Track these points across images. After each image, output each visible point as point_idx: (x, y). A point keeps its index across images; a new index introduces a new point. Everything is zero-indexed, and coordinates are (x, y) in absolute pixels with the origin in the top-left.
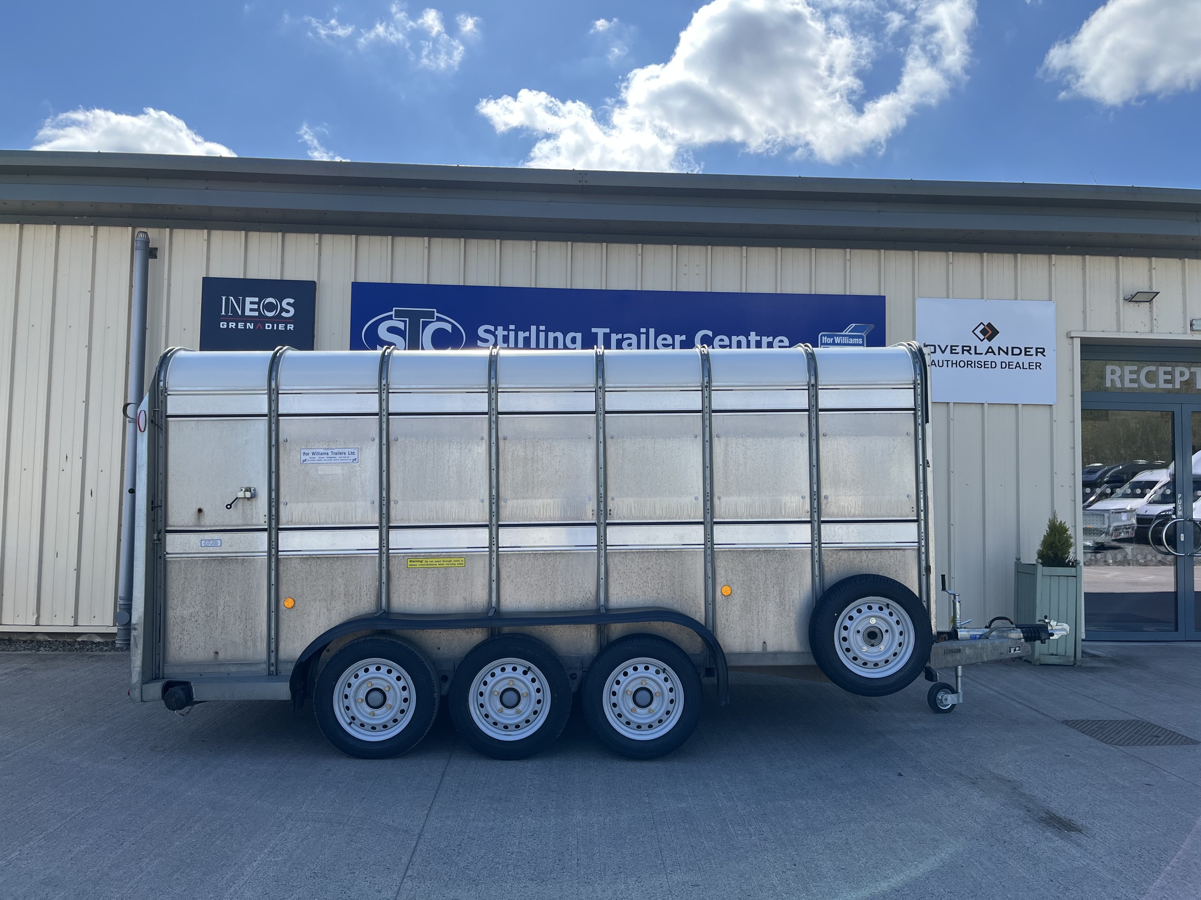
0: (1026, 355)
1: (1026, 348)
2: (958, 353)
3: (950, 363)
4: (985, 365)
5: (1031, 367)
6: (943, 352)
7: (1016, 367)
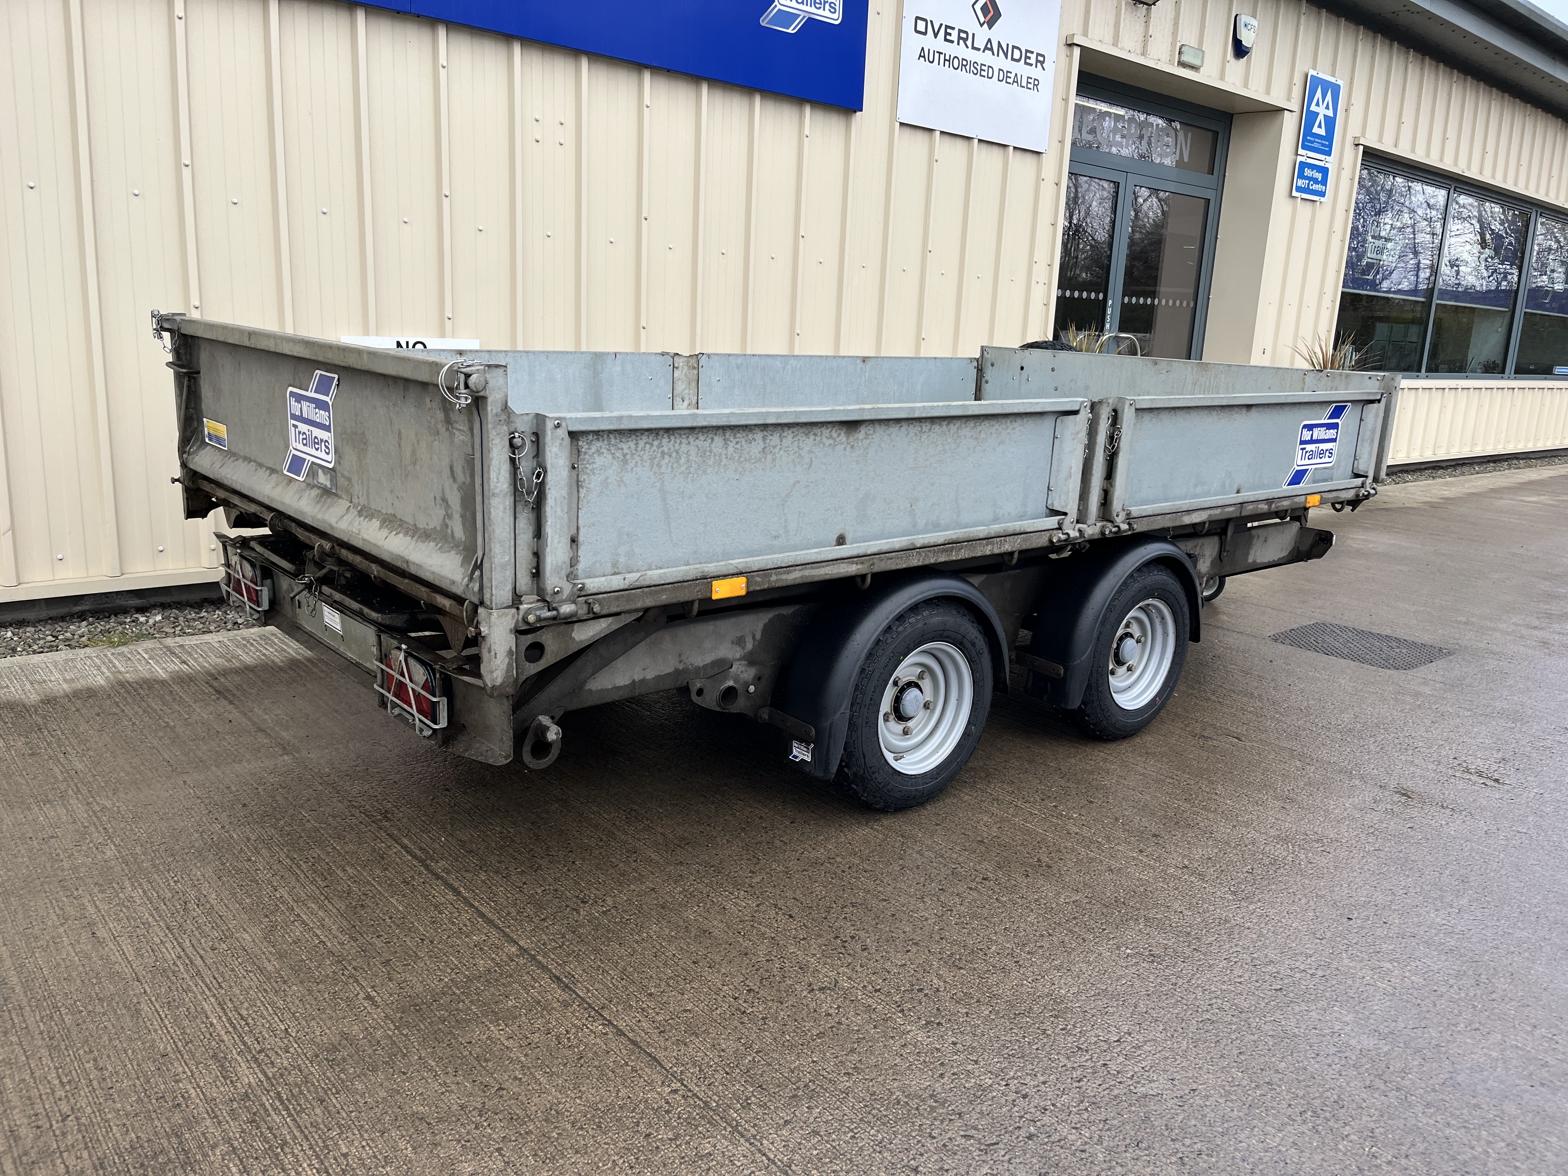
0: (1026, 63)
1: (1027, 51)
2: (952, 42)
3: (942, 56)
4: (981, 70)
5: (1029, 86)
6: (936, 35)
7: (1014, 81)
